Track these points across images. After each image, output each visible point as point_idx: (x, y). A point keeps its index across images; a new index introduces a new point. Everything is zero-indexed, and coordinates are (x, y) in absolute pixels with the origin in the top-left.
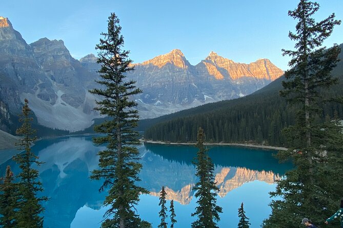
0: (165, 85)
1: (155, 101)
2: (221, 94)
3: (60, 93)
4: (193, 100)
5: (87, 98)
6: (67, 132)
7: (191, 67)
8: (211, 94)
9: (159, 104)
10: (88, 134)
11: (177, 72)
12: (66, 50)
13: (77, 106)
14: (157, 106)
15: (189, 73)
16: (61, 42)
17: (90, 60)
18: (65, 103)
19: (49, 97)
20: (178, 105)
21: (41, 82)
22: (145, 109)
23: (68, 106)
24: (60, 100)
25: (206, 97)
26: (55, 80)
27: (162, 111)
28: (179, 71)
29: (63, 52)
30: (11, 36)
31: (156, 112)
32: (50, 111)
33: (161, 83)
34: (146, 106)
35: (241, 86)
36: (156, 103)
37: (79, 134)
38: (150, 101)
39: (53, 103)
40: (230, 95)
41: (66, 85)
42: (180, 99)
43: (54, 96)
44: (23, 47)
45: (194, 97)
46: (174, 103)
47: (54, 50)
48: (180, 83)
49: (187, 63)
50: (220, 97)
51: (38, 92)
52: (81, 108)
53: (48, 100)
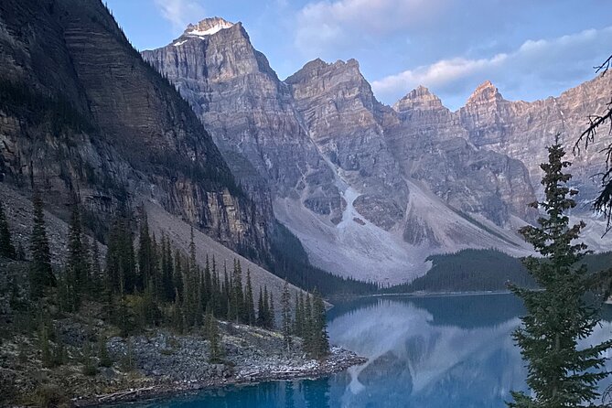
3: (350, 195)
5: (413, 204)
6: (372, 288)
13: (388, 226)
17: (418, 104)
18: (362, 218)
19: (329, 205)
21: (310, 171)
23: (369, 226)
24: (350, 212)
26: (339, 164)
30: (249, 66)
32: (331, 237)
39: (337, 221)
41: (363, 174)
43: (339, 203)
44: (270, 87)
47: (338, 88)
51: (305, 195)
52: (399, 230)
53: (326, 212)
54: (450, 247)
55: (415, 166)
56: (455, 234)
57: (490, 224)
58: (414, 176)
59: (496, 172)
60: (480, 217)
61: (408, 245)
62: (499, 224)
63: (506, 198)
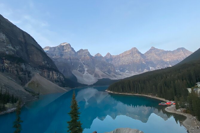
0: (129, 64)
1: (125, 71)
2: (159, 66)
3: (86, 69)
4: (144, 70)
5: (96, 71)
6: (87, 85)
7: (142, 55)
8: (153, 66)
9: (127, 72)
10: (94, 86)
11: (135, 57)
12: (89, 53)
13: (92, 74)
14: (126, 73)
15: (141, 57)
16: (87, 50)
17: (98, 56)
18: (88, 73)
19: (82, 71)
20: (136, 72)
21: (80, 65)
22: (121, 75)
23: (89, 74)
24: (86, 72)
25: (151, 68)
26: (84, 64)
27: (128, 75)
28: (136, 57)
29: (87, 54)
30: (70, 50)
31: (125, 76)
32: (82, 76)
33: (128, 63)
34: (121, 73)
35: (170, 62)
36: (126, 72)
37: (91, 86)
38: (123, 71)
39: (83, 73)
40: (164, 66)
41: (88, 66)
42: (137, 70)
43: (84, 71)
44: (74, 53)
45: (144, 68)
46: (134, 71)
47: (85, 53)
48: (137, 62)
49: (139, 53)
50: (158, 68)
51: (78, 69)
52: (93, 75)
53: (82, 72)
54: (101, 78)
55: (97, 65)
56: (102, 76)
57: (108, 74)
58: (97, 66)
59: (109, 66)
60: (107, 73)
61: (95, 77)
62: (110, 74)
63: (111, 70)
